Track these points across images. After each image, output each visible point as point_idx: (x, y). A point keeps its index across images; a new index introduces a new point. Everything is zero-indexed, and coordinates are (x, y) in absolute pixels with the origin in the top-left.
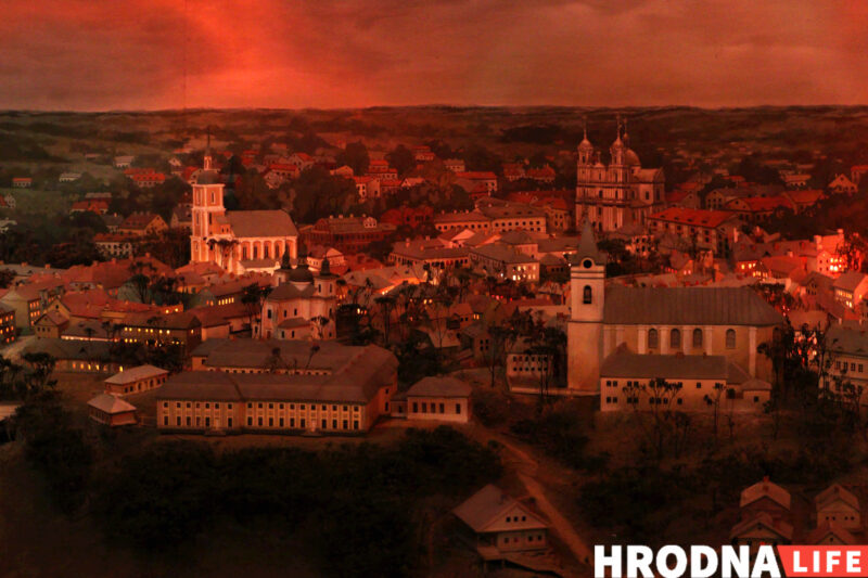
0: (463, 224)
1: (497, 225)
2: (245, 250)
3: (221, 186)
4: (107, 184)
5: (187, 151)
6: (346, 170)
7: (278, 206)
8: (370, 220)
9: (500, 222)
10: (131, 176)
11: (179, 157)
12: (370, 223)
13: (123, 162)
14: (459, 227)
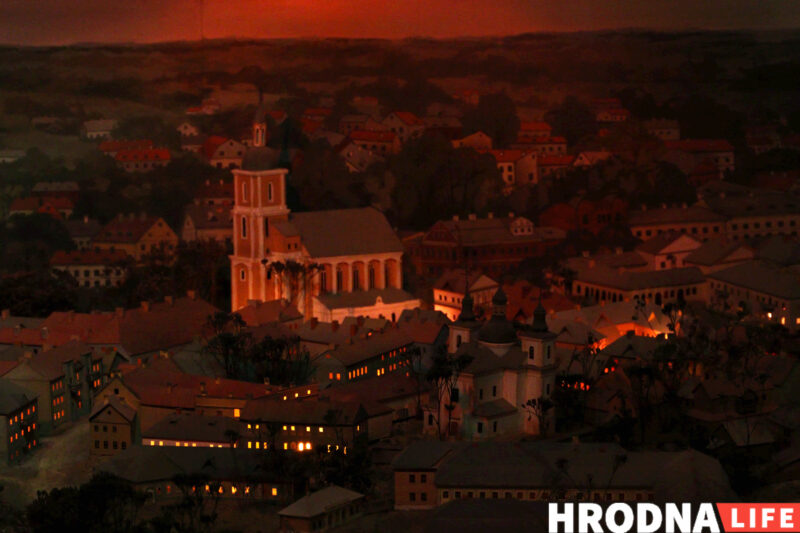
0: (677, 228)
1: (735, 227)
2: (323, 279)
3: (282, 172)
4: (72, 168)
5: (208, 110)
6: (480, 140)
7: (366, 200)
8: (522, 222)
9: (740, 222)
10: (113, 154)
11: (194, 120)
12: (522, 228)
13: (99, 129)
14: (672, 231)
